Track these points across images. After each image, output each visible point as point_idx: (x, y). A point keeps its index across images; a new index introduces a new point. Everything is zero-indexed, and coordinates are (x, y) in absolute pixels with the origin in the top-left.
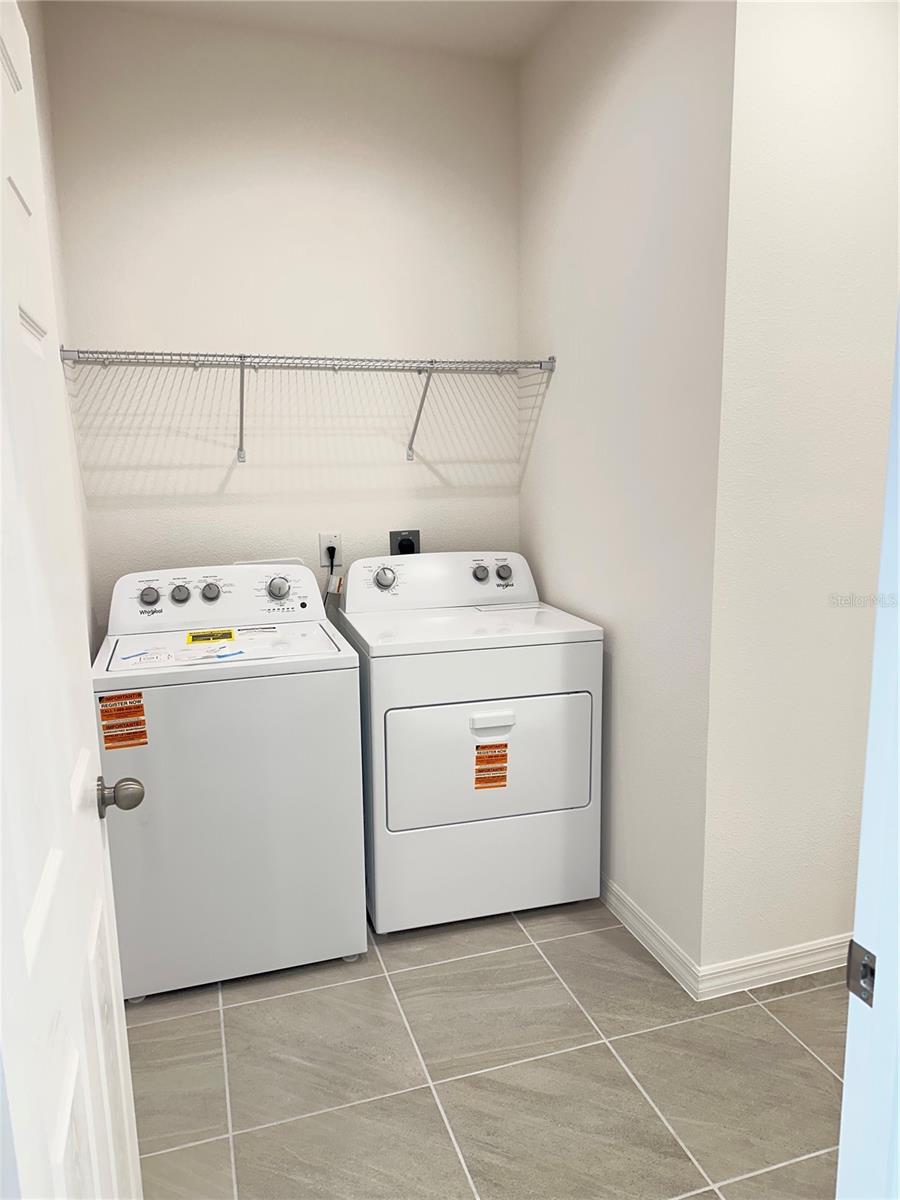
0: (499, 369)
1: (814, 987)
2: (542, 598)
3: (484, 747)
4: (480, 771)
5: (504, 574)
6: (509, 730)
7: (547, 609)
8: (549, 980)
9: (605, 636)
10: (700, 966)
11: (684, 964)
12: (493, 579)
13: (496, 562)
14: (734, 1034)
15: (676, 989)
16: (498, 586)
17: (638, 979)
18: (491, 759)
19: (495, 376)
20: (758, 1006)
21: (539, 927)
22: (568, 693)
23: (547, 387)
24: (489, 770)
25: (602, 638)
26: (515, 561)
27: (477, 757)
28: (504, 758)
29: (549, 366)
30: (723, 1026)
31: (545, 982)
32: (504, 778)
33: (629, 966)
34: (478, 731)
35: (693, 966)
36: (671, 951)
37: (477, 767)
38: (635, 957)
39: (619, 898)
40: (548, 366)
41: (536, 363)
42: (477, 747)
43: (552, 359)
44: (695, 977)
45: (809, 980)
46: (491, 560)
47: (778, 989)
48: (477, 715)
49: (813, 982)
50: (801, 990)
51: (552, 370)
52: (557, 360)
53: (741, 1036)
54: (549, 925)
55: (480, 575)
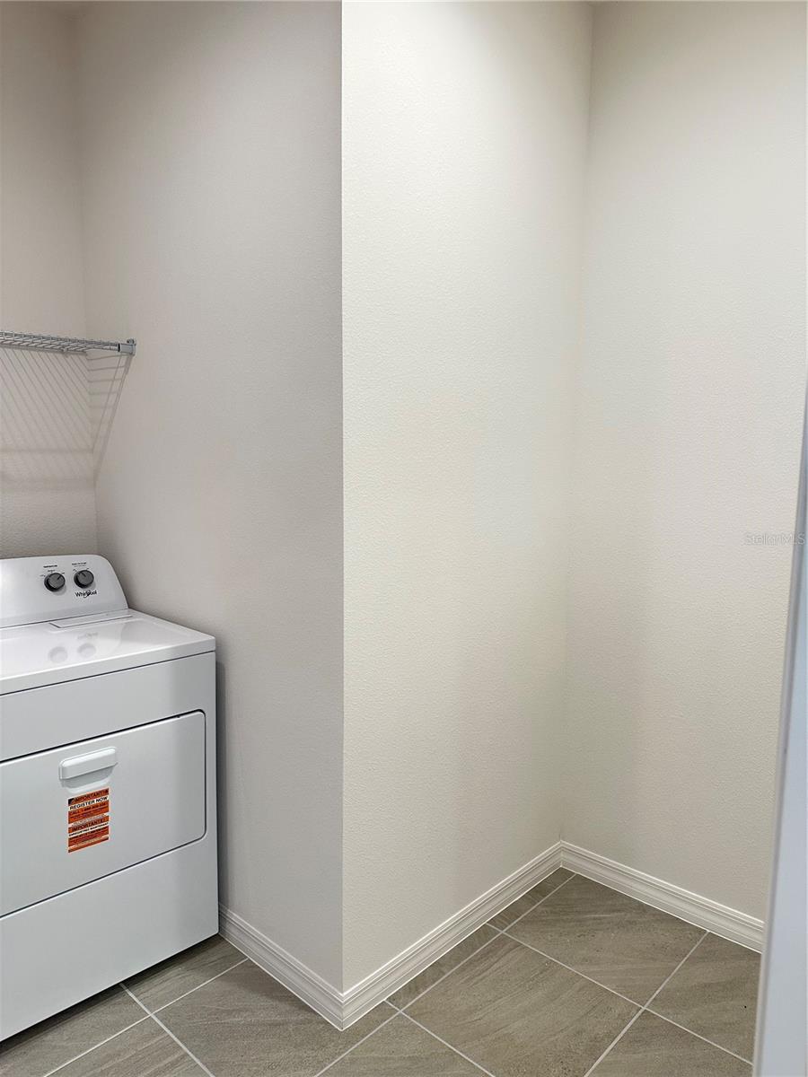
0: (63, 347)
1: (444, 974)
2: (132, 605)
3: (78, 800)
4: (74, 829)
5: (84, 580)
6: (111, 772)
7: (140, 618)
8: (177, 1061)
9: (217, 647)
10: (342, 992)
11: (324, 993)
12: (71, 587)
13: (73, 567)
14: (386, 1059)
15: (318, 1023)
16: (77, 595)
17: (278, 1025)
18: (87, 812)
19: (60, 356)
20: (400, 1015)
21: (153, 991)
22: (178, 716)
23: (126, 372)
24: (86, 826)
25: (214, 649)
26: (97, 565)
27: (70, 813)
28: (104, 807)
29: (128, 348)
30: (373, 1054)
31: (173, 1064)
32: (105, 830)
33: (264, 1010)
34: (70, 782)
35: (335, 993)
36: (310, 982)
37: (70, 825)
38: (267, 995)
39: (241, 930)
40: (126, 349)
41: (112, 344)
42: (70, 801)
43: (131, 342)
44: (339, 1006)
45: (438, 967)
46: (67, 565)
47: (413, 988)
48: (67, 763)
49: (442, 969)
50: (434, 982)
51: (132, 354)
52: (138, 343)
53: (393, 1059)
54: (165, 984)
55: (53, 584)
